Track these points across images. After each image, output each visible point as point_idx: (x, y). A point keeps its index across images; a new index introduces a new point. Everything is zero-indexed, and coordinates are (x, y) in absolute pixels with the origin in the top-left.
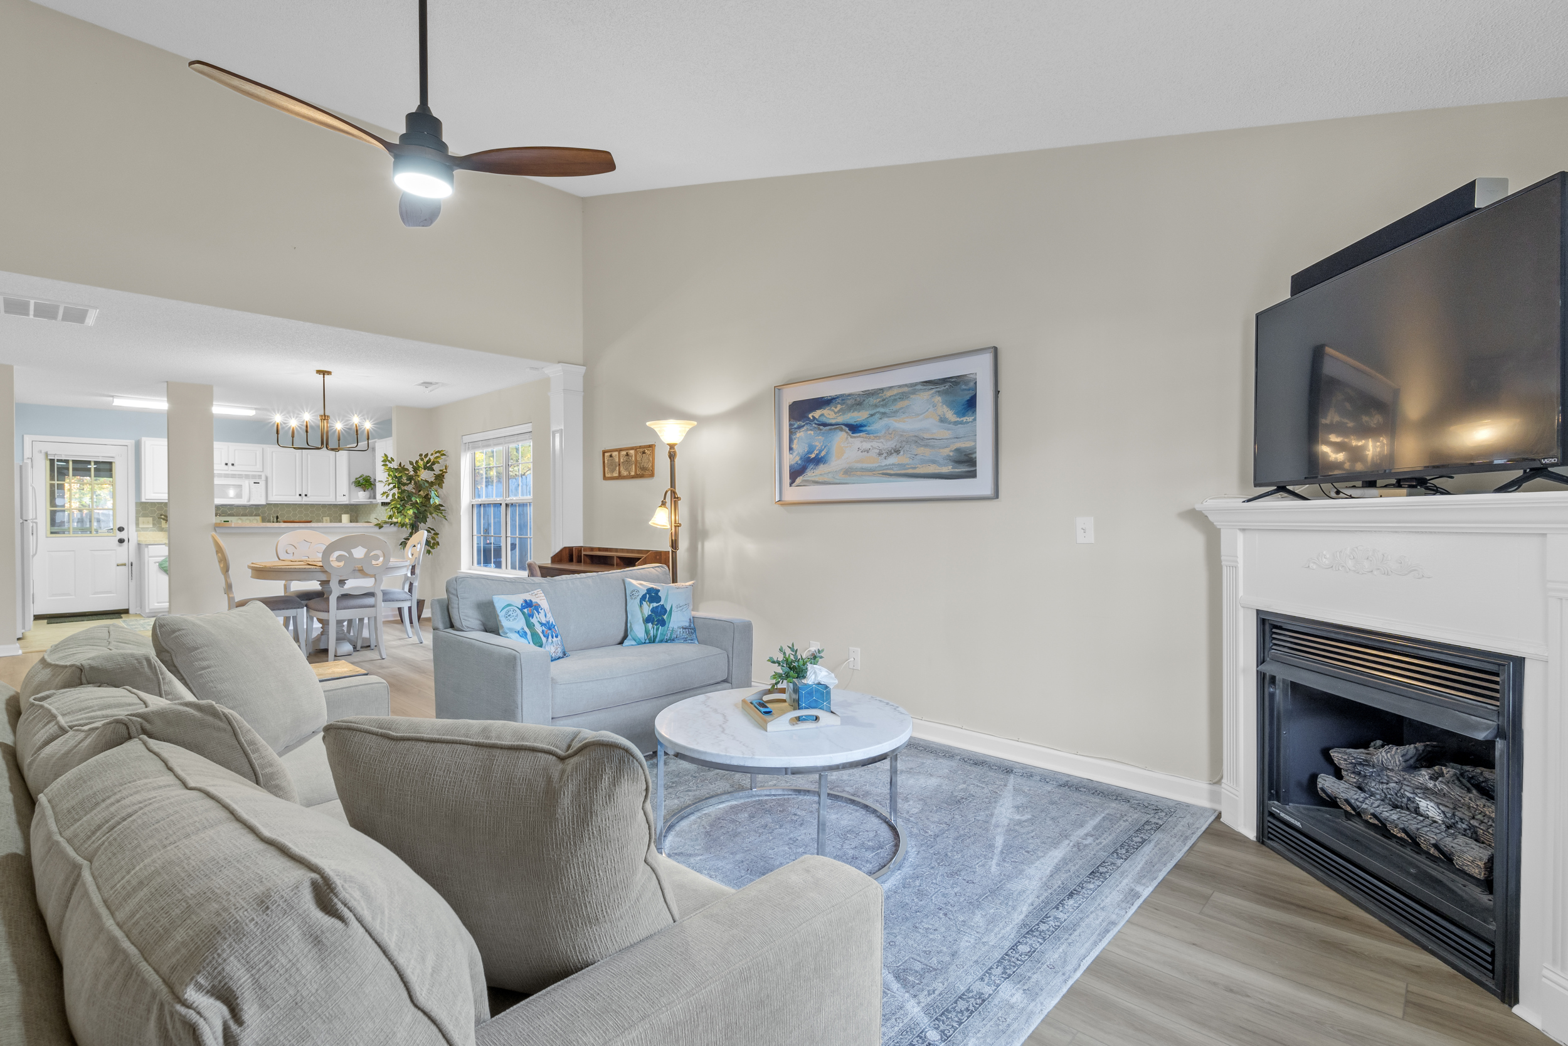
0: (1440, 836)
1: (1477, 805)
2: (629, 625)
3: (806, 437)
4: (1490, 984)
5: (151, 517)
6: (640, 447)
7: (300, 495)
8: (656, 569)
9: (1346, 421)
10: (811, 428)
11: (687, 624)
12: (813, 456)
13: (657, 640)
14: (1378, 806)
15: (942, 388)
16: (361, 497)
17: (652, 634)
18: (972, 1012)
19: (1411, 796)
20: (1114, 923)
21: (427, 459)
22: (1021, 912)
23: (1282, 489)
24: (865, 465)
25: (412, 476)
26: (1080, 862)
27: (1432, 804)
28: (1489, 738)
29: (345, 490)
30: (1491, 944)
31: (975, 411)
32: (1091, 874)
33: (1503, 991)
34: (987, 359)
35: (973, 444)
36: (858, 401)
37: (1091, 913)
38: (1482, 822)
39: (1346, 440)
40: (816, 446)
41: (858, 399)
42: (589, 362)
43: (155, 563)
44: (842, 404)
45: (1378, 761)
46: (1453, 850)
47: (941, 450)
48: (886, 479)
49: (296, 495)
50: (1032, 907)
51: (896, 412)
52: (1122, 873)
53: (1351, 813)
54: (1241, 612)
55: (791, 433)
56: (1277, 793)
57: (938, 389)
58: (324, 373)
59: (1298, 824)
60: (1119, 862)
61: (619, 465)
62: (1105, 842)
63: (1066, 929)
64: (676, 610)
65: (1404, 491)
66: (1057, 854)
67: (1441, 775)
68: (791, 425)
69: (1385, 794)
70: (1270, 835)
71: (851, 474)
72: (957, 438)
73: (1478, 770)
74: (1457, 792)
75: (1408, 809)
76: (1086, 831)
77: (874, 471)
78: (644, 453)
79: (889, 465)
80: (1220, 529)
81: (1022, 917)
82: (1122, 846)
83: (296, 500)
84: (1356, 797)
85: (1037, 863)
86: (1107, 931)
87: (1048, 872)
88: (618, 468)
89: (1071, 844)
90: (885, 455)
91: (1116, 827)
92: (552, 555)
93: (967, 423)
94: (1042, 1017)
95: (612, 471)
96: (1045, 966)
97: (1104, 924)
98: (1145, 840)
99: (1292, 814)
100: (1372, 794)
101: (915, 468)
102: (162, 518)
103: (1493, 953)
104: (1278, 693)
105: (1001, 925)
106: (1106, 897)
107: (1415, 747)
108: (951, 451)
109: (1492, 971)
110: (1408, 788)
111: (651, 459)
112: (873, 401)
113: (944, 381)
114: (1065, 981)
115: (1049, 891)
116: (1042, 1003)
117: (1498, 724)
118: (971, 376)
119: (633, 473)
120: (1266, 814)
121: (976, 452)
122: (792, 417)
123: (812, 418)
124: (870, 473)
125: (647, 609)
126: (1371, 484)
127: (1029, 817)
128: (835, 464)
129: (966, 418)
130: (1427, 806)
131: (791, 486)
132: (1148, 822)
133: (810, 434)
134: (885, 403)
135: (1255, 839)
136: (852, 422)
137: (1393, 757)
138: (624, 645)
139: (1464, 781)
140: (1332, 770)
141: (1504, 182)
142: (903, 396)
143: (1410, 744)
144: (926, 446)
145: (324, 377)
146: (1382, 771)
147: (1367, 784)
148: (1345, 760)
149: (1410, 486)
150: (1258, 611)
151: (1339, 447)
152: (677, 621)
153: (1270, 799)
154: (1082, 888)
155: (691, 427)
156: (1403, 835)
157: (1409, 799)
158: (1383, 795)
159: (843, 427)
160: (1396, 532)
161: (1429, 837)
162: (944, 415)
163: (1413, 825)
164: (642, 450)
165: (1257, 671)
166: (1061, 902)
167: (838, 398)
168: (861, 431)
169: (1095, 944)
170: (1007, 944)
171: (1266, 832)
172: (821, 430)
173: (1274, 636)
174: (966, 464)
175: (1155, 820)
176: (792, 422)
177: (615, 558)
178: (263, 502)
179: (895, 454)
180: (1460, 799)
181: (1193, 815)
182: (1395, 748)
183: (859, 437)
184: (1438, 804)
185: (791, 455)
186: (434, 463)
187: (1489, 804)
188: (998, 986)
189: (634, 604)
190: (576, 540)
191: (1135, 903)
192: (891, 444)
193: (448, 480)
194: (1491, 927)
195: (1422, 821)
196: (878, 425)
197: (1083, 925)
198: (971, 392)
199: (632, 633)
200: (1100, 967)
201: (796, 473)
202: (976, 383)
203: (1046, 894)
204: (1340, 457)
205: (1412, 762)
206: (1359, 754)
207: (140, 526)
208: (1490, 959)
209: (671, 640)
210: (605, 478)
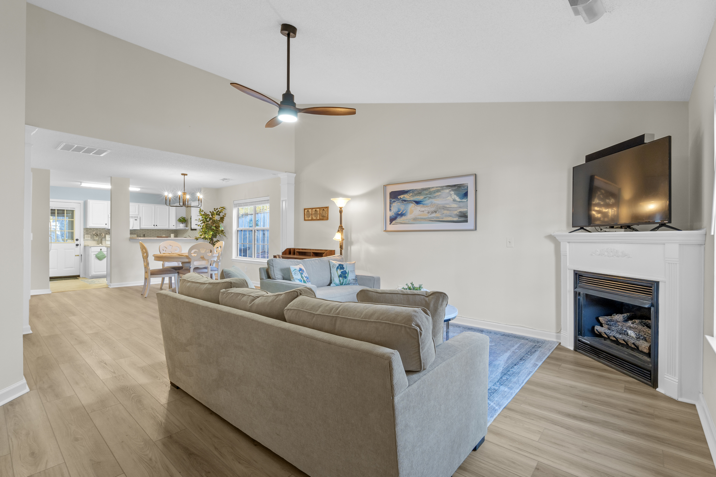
0: (635, 341)
1: (646, 330)
2: (332, 278)
3: (397, 206)
4: (650, 383)
5: (90, 234)
6: (322, 208)
7: (154, 225)
8: (339, 257)
9: (600, 202)
10: (399, 202)
11: (355, 278)
12: (400, 213)
13: (343, 284)
14: (615, 334)
15: (454, 188)
16: (181, 226)
17: (342, 282)
18: (494, 393)
19: (626, 330)
20: (531, 372)
21: (218, 210)
22: (500, 369)
23: (582, 228)
24: (422, 217)
25: (211, 218)
26: (516, 357)
27: (632, 332)
28: (649, 307)
29: (174, 223)
30: (650, 371)
31: (467, 197)
32: (520, 359)
33: (654, 385)
34: (473, 178)
35: (467, 210)
36: (419, 192)
37: (523, 369)
38: (648, 336)
39: (601, 209)
40: (401, 209)
41: (419, 191)
42: (298, 172)
43: (94, 255)
44: (412, 193)
45: (615, 319)
46: (639, 345)
47: (454, 212)
48: (431, 222)
49: (152, 225)
50: (503, 368)
51: (435, 197)
52: (531, 359)
53: (606, 337)
54: (568, 271)
55: (390, 204)
56: (581, 333)
57: (453, 189)
58: (184, 175)
59: (589, 342)
60: (529, 356)
61: (312, 215)
62: (522, 351)
63: (516, 373)
64: (350, 272)
65: (623, 230)
66: (507, 354)
67: (635, 322)
68: (390, 201)
69: (617, 330)
70: (579, 348)
71: (416, 220)
72: (460, 207)
73: (647, 321)
74: (640, 327)
75: (625, 334)
76: (515, 348)
77: (426, 219)
78: (324, 210)
79: (432, 217)
80: (560, 242)
81: (501, 371)
82: (529, 352)
83: (152, 227)
84: (608, 332)
85: (501, 357)
86: (529, 374)
87: (506, 359)
88: (311, 216)
89: (511, 352)
90: (430, 213)
91: (525, 347)
92: (282, 252)
93: (464, 202)
94: (515, 394)
95: (309, 217)
96: (512, 382)
97: (528, 372)
98: (536, 350)
99: (586, 340)
100: (613, 331)
101: (443, 218)
102: (95, 235)
103: (651, 374)
104: (581, 299)
105: (495, 373)
106: (527, 365)
107: (627, 314)
108: (457, 212)
109: (650, 379)
110: (624, 327)
111: (327, 213)
112: (426, 192)
113: (455, 186)
114: (520, 386)
115: (508, 364)
116: (514, 391)
117: (652, 303)
118: (466, 184)
119: (318, 218)
120: (577, 340)
121: (467, 213)
122: (391, 197)
123: (399, 198)
124: (424, 220)
125: (339, 272)
126: (612, 227)
127: (494, 344)
128: (409, 216)
129: (464, 200)
130: (631, 333)
131: (390, 224)
132: (536, 345)
133: (399, 204)
134: (431, 193)
135: (573, 350)
136: (417, 200)
137: (620, 317)
138: (331, 286)
139: (642, 324)
140: (599, 324)
141: (653, 135)
142: (438, 191)
143: (625, 313)
144: (447, 210)
145: (184, 176)
146: (616, 323)
147: (611, 328)
148: (604, 320)
149: (625, 228)
150: (574, 271)
151: (599, 212)
152: (351, 277)
153: (578, 335)
154: (518, 363)
155: (348, 200)
156: (623, 342)
157: (625, 331)
158: (617, 331)
159: (413, 202)
160: (621, 243)
161: (631, 342)
162: (455, 199)
163: (626, 338)
164: (323, 209)
165: (574, 291)
166: (513, 367)
167: (411, 190)
168: (420, 204)
169: (527, 377)
170: (499, 377)
171: (577, 347)
172: (403, 203)
173: (580, 279)
174: (463, 217)
175: (538, 345)
176: (391, 200)
177: (311, 253)
178: (139, 228)
179: (434, 213)
180: (641, 329)
181: (551, 343)
182: (620, 315)
183: (420, 206)
184: (634, 331)
185: (390, 212)
186: (220, 212)
187: (650, 330)
188: (499, 387)
189: (334, 270)
190: (291, 245)
191: (537, 367)
192: (433, 209)
193: (226, 220)
194: (650, 366)
195: (629, 337)
196: (428, 202)
197: (521, 372)
198: (466, 190)
199: (334, 281)
200: (529, 382)
201: (392, 220)
202: (468, 187)
203: (507, 365)
204: (599, 215)
205: (626, 319)
206: (609, 318)
207: (85, 238)
208: (650, 376)
209: (349, 284)
210: (305, 220)
